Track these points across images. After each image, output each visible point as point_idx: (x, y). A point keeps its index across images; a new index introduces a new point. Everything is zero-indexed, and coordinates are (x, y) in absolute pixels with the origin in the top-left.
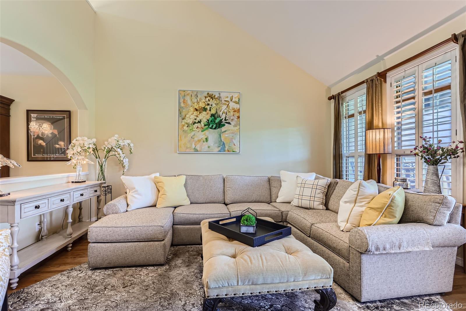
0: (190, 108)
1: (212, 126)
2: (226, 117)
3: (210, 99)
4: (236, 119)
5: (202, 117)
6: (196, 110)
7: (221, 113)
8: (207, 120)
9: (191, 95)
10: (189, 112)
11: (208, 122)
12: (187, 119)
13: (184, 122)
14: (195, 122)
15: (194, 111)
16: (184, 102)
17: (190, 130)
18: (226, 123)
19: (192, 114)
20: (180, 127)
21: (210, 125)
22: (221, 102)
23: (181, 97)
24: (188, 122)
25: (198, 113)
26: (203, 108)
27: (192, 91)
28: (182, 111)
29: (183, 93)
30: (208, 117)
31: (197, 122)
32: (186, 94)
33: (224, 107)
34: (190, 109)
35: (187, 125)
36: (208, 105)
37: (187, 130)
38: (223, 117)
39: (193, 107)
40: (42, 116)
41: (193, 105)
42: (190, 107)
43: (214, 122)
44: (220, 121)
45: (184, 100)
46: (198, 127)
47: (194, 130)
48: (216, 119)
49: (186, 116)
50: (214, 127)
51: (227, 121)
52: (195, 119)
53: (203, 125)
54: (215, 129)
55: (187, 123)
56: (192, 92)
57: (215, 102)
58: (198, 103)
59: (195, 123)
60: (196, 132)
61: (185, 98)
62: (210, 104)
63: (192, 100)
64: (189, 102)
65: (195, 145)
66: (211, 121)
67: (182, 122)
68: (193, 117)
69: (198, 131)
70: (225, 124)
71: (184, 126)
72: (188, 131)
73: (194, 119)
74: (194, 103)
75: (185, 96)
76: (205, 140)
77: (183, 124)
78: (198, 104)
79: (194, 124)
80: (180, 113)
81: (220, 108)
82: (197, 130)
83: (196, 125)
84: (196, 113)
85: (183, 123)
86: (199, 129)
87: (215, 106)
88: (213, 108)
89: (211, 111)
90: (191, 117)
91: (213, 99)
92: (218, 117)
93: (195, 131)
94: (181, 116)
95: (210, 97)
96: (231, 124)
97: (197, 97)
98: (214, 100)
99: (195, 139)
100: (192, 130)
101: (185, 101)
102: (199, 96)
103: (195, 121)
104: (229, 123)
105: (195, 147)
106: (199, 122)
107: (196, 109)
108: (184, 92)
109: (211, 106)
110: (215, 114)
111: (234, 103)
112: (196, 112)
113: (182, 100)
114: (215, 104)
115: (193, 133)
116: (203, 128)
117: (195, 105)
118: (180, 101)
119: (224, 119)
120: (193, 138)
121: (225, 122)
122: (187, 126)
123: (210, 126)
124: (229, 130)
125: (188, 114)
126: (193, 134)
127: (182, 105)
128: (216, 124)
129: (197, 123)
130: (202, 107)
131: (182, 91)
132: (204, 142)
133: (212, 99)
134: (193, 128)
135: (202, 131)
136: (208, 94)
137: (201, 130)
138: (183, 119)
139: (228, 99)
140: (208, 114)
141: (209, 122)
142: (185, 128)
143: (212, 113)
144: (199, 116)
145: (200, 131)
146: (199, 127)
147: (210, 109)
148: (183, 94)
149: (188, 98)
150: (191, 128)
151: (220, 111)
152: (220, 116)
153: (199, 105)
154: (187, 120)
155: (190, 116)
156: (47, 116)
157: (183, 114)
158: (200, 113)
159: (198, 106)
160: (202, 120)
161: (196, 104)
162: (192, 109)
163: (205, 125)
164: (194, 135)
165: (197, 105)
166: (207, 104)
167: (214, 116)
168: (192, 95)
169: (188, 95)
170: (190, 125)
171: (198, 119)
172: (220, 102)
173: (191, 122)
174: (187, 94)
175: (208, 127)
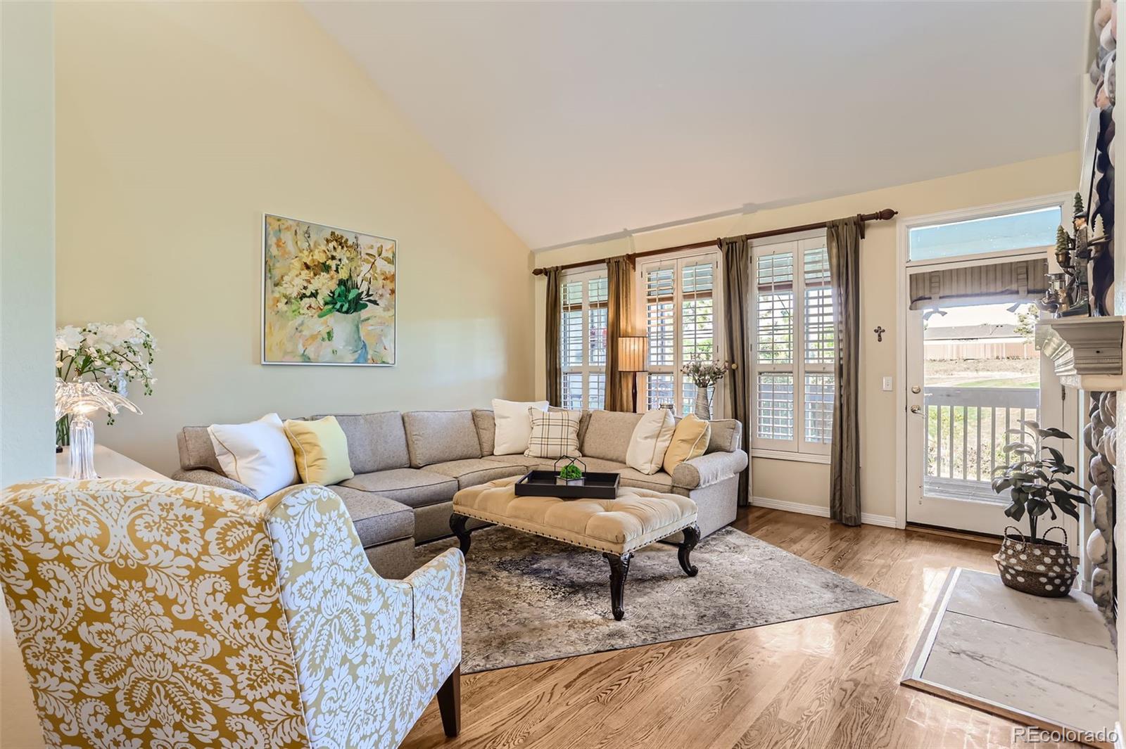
0: (293, 261)
1: (342, 306)
2: (369, 288)
3: (336, 246)
4: (388, 295)
5: (320, 285)
6: (308, 267)
7: (359, 280)
8: (331, 292)
9: (296, 231)
10: (290, 270)
11: (333, 297)
12: (285, 285)
13: (279, 292)
14: (304, 294)
15: (302, 270)
16: (278, 246)
17: (293, 311)
18: (369, 301)
19: (297, 276)
20: (269, 303)
21: (336, 303)
22: (359, 257)
23: (272, 232)
24: (288, 294)
25: (310, 274)
26: (322, 263)
27: (299, 223)
28: (274, 265)
29: (276, 225)
30: (333, 285)
31: (308, 294)
32: (283, 227)
33: (365, 268)
34: (293, 264)
35: (286, 301)
36: (333, 258)
37: (286, 312)
38: (364, 288)
39: (300, 260)
41: (300, 254)
42: (293, 259)
43: (346, 297)
44: (356, 296)
45: (279, 240)
46: (310, 307)
47: (302, 312)
48: (348, 291)
49: (282, 277)
50: (345, 309)
51: (371, 298)
52: (305, 288)
53: (322, 303)
54: (347, 312)
55: (285, 296)
56: (298, 225)
57: (348, 254)
58: (311, 251)
59: (303, 296)
60: (306, 316)
61: (282, 237)
62: (338, 257)
63: (297, 242)
64: (290, 247)
65: (304, 346)
66: (339, 295)
67: (273, 292)
68: (300, 282)
69: (310, 314)
70: (368, 303)
71: (278, 301)
72: (288, 314)
73: (302, 288)
74: (301, 251)
75: (280, 230)
76: (326, 336)
77: (275, 298)
78: (311, 254)
79: (301, 299)
80: (268, 269)
81: (358, 268)
82: (308, 312)
83: (305, 300)
84: (306, 274)
85: (277, 295)
86: (314, 311)
87: (347, 262)
88: (344, 267)
89: (338, 273)
90: (295, 282)
91: (343, 247)
92: (353, 288)
93: (304, 314)
94: (270, 278)
95: (336, 241)
96: (378, 304)
97: (309, 237)
98: (345, 249)
99: (304, 333)
100: (297, 312)
101: (281, 244)
102: (314, 237)
103: (304, 291)
104: (375, 302)
105: (304, 351)
106: (314, 295)
107: (305, 264)
108: (279, 220)
109: (339, 263)
110: (347, 280)
111: (385, 260)
112: (306, 271)
113: (272, 240)
114: (348, 258)
115: (299, 320)
116: (321, 310)
117: (303, 255)
118: (269, 242)
119: (365, 293)
120: (299, 329)
121: (366, 299)
122: (287, 303)
123: (338, 306)
124: (375, 317)
125: (287, 275)
126: (300, 322)
127: (274, 251)
128: (349, 302)
129: (309, 297)
130: (319, 262)
131: (274, 219)
132: (323, 340)
133: (340, 247)
134: (299, 308)
135: (320, 316)
136: (333, 233)
137: (317, 313)
138: (276, 285)
139: (374, 252)
140: (332, 278)
141: (335, 296)
142: (282, 306)
143: (341, 278)
144: (312, 281)
145: (316, 316)
146: (313, 306)
147: (337, 268)
148: (274, 226)
149: (287, 237)
150: (294, 307)
151: (358, 276)
152: (357, 286)
154: (285, 288)
155: (293, 280)
157: (277, 273)
158: (315, 275)
159: (311, 257)
160: (319, 291)
161: (306, 253)
162: (297, 265)
163: (326, 304)
164: (302, 324)
165: (308, 256)
166: (330, 256)
167: (345, 286)
168: (298, 231)
169: (288, 229)
170: (293, 301)
171: (311, 288)
172: (357, 256)
173: (295, 295)
174: (285, 226)
175: (333, 308)
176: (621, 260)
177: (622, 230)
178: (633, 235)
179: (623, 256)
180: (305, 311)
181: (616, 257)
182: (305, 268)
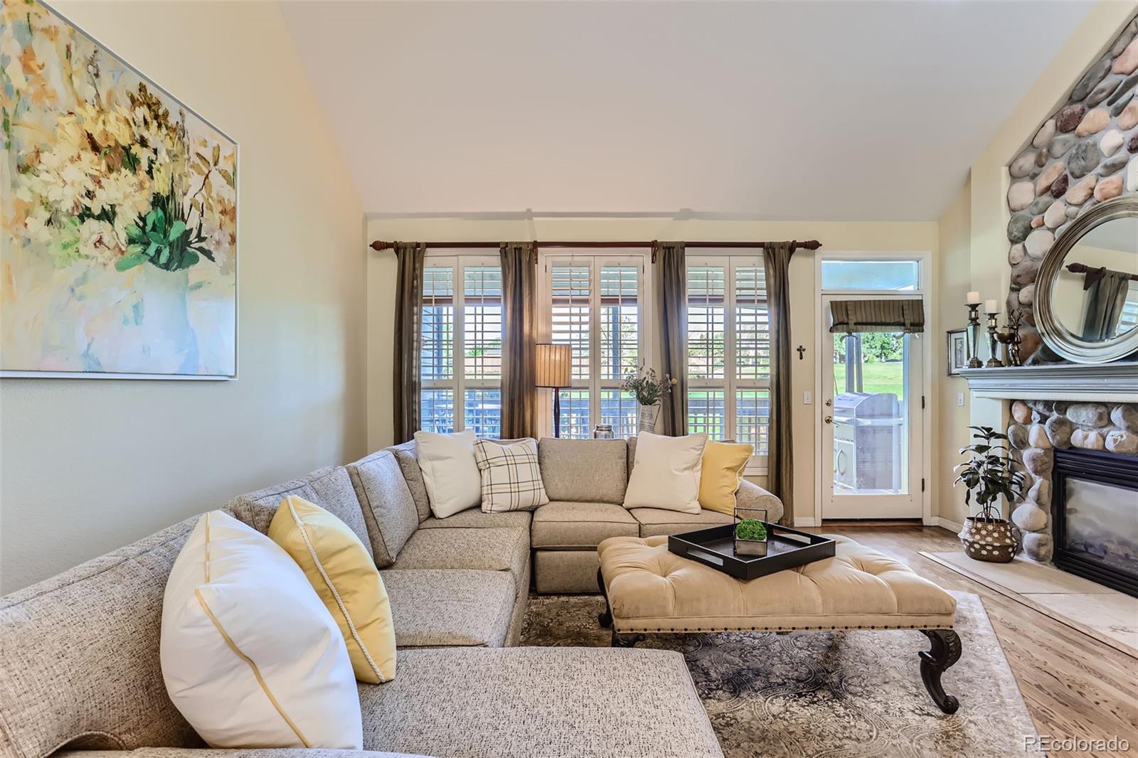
0: (61, 121)
1: (158, 252)
2: (201, 225)
3: (149, 120)
4: (227, 245)
5: (120, 196)
6: (95, 148)
7: (186, 202)
8: (140, 218)
9: (68, 48)
10: (55, 141)
11: (143, 229)
12: (44, 177)
13: (32, 191)
14: (88, 209)
15: (83, 148)
16: (27, 69)
17: (65, 246)
18: (201, 250)
19: (72, 160)
21: (148, 244)
22: (186, 156)
24: (51, 198)
25: (99, 164)
26: (124, 148)
28: (17, 115)
30: (142, 203)
31: (97, 211)
32: (37, 24)
33: (195, 181)
34: (61, 128)
35: (47, 215)
36: (143, 142)
37: (48, 243)
38: (193, 222)
39: (78, 124)
41: (80, 111)
42: (62, 116)
43: (166, 234)
44: (182, 235)
45: (28, 53)
46: (100, 241)
47: (83, 251)
48: (169, 221)
49: (38, 154)
50: (163, 258)
51: (203, 244)
52: (90, 194)
53: (123, 237)
54: (167, 266)
55: (45, 203)
56: (72, 35)
57: (169, 144)
58: (102, 111)
59: (85, 214)
60: (93, 263)
61: (34, 47)
62: (151, 143)
63: (71, 77)
64: (57, 83)
65: (87, 333)
66: (154, 229)
67: (15, 185)
68: (78, 177)
69: (101, 260)
70: (198, 253)
71: (27, 213)
72: (51, 250)
73: (83, 192)
74: (81, 103)
76: (131, 315)
77: (21, 202)
78: (102, 117)
79: (82, 218)
81: (184, 179)
82: (96, 252)
83: (90, 222)
84: (91, 161)
85: (25, 196)
86: (108, 253)
87: (167, 160)
88: (162, 169)
89: (152, 178)
90: (67, 174)
91: (159, 126)
92: (177, 218)
93: (87, 257)
94: (9, 147)
95: (149, 107)
96: (213, 259)
97: (96, 76)
98: (164, 130)
99: (88, 303)
100: (73, 249)
101: (34, 67)
102: (106, 83)
103: (87, 202)
104: (208, 254)
105: (89, 345)
106: (108, 215)
107: (90, 136)
109: (154, 157)
110: (168, 197)
111: (224, 177)
112: (92, 155)
113: (11, 47)
114: (168, 152)
115: (77, 269)
116: (123, 253)
117: (85, 115)
119: (195, 233)
120: (78, 290)
121: (197, 245)
122: (49, 221)
123: (152, 250)
124: (209, 283)
125: (49, 151)
126: (79, 274)
127: (18, 79)
128: (171, 244)
129: (99, 218)
130: (116, 141)
132: (126, 321)
133: (155, 123)
134: (77, 241)
135: (120, 267)
136: (142, 88)
137: (114, 260)
138: (23, 169)
139: (208, 154)
140: (141, 186)
141: (148, 228)
142: (36, 225)
143: (156, 190)
144: (104, 181)
145: (112, 264)
146: (105, 240)
147: (151, 167)
149: (48, 54)
150: (66, 236)
151: (185, 194)
152: (183, 214)
153: (104, 123)
154: (46, 183)
155: (62, 166)
157: (24, 140)
158: (110, 169)
159: (101, 126)
160: (117, 209)
161: (91, 111)
162: (72, 136)
163: (131, 241)
164: (84, 279)
165: (95, 121)
166: (138, 137)
167: (164, 209)
168: (72, 49)
170: (63, 219)
171: (102, 199)
172: (182, 153)
173: (67, 205)
175: (144, 252)
176: (524, 247)
177: (525, 210)
178: (535, 219)
179: (528, 243)
180: (88, 249)
181: (517, 243)
182: (89, 147)
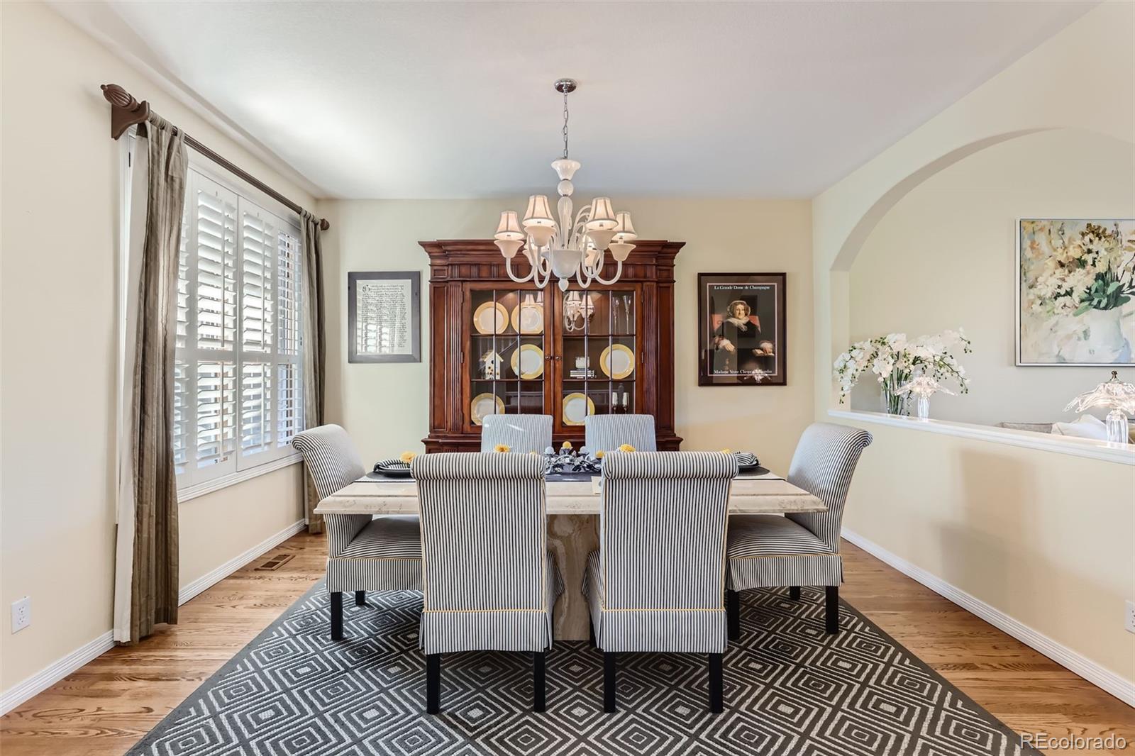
0: (1046, 261)
1: (1099, 302)
2: (1130, 280)
3: (1093, 238)
5: (1075, 282)
6: (1062, 265)
7: (1120, 271)
8: (1088, 288)
9: (1050, 231)
10: (1043, 270)
11: (1089, 294)
12: (1039, 287)
13: (1034, 294)
14: (1059, 293)
15: (1056, 269)
16: (1032, 248)
17: (1048, 312)
18: (1131, 293)
19: (1051, 276)
20: (1025, 305)
21: (1093, 300)
22: (1120, 245)
23: (1026, 237)
24: (1042, 295)
25: (1064, 272)
26: (1078, 259)
27: (1052, 222)
28: (1028, 268)
29: (1030, 227)
30: (1090, 281)
31: (1063, 293)
32: (1036, 228)
33: (1125, 257)
34: (1046, 264)
35: (1040, 302)
36: (1089, 251)
37: (1041, 312)
38: (1125, 280)
39: (1054, 259)
40: (729, 286)
41: (1055, 253)
42: (1047, 259)
43: (1105, 291)
44: (1117, 289)
45: (1033, 242)
46: (1065, 306)
47: (1056, 311)
48: (1107, 284)
49: (1036, 279)
50: (1102, 305)
52: (1059, 287)
53: (1077, 300)
54: (1106, 308)
55: (1040, 297)
56: (1051, 224)
57: (1107, 245)
58: (1066, 248)
59: (1059, 295)
60: (1061, 316)
61: (1036, 239)
62: (1095, 250)
63: (1050, 242)
64: (1045, 248)
65: (1058, 346)
66: (1097, 291)
67: (1028, 294)
68: (1054, 282)
69: (1065, 314)
70: (1130, 296)
71: (1032, 303)
72: (1042, 315)
73: (1056, 287)
74: (1055, 250)
75: (1034, 233)
76: (1082, 335)
77: (1030, 300)
78: (1066, 250)
79: (1056, 298)
80: (1023, 272)
81: (1118, 259)
82: (1063, 311)
83: (1060, 299)
84: (1060, 272)
85: (1031, 297)
86: (1069, 310)
87: (1106, 253)
88: (1102, 260)
89: (1095, 266)
90: (1049, 282)
91: (1100, 239)
92: (1113, 281)
93: (1058, 314)
94: (1025, 281)
95: (1093, 232)
97: (1063, 234)
98: (1103, 239)
99: (1059, 333)
100: (1052, 312)
101: (1035, 246)
102: (1068, 233)
103: (1058, 290)
105: (1059, 352)
106: (1069, 293)
107: (1060, 262)
108: (1033, 223)
109: (1096, 256)
110: (1106, 273)
112: (1061, 270)
113: (1027, 243)
114: (1107, 249)
115: (1053, 320)
116: (1077, 308)
117: (1057, 254)
118: (1024, 247)
119: (1127, 285)
120: (1054, 329)
121: (1128, 292)
122: (1041, 304)
123: (1095, 302)
125: (1041, 276)
126: (1054, 322)
127: (1029, 254)
128: (1108, 296)
129: (1064, 295)
130: (1074, 258)
131: (1028, 222)
132: (1079, 339)
133: (1097, 238)
134: (1054, 308)
135: (1076, 315)
136: (1089, 225)
137: (1072, 312)
138: (1031, 287)
140: (1088, 273)
141: (1092, 292)
142: (1036, 307)
143: (1098, 271)
144: (1067, 279)
145: (1071, 314)
146: (1067, 304)
147: (1094, 262)
148: (1029, 229)
149: (1041, 239)
150: (1048, 308)
151: (1118, 267)
152: (1117, 278)
153: (1067, 253)
154: (1040, 289)
155: (1047, 279)
156: (737, 286)
157: (1031, 275)
158: (1070, 272)
159: (1065, 255)
160: (1074, 289)
161: (1060, 251)
162: (1051, 264)
163: (1082, 301)
164: (1057, 324)
165: (1062, 254)
166: (1086, 250)
167: (1104, 279)
169: (1042, 229)
170: (1047, 301)
171: (1066, 287)
172: (1117, 245)
173: (1049, 295)
174: (1039, 227)
175: (1090, 304)
180: (1060, 310)
182: (1059, 266)
